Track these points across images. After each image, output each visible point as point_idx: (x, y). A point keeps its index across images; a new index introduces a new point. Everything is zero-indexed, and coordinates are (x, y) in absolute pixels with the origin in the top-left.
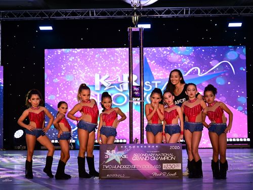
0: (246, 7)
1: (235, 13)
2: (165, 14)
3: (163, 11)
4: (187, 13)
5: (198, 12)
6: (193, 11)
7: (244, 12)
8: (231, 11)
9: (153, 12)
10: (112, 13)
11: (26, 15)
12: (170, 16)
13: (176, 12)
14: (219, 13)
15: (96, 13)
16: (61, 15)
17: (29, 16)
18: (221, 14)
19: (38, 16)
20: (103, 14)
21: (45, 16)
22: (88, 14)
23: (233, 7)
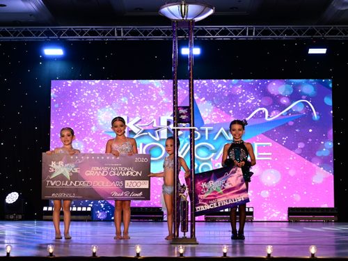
0: (332, 27)
1: (318, 34)
2: (220, 34)
3: (217, 31)
4: (251, 33)
5: (266, 32)
6: (259, 31)
7: (330, 34)
8: (312, 32)
9: (203, 32)
10: (146, 33)
11: (26, 33)
12: (226, 37)
13: (236, 32)
14: (295, 35)
15: (125, 33)
16: (75, 35)
17: (31, 35)
18: (299, 36)
19: (42, 35)
20: (134, 33)
21: (53, 35)
22: (113, 33)
23: (313, 26)
